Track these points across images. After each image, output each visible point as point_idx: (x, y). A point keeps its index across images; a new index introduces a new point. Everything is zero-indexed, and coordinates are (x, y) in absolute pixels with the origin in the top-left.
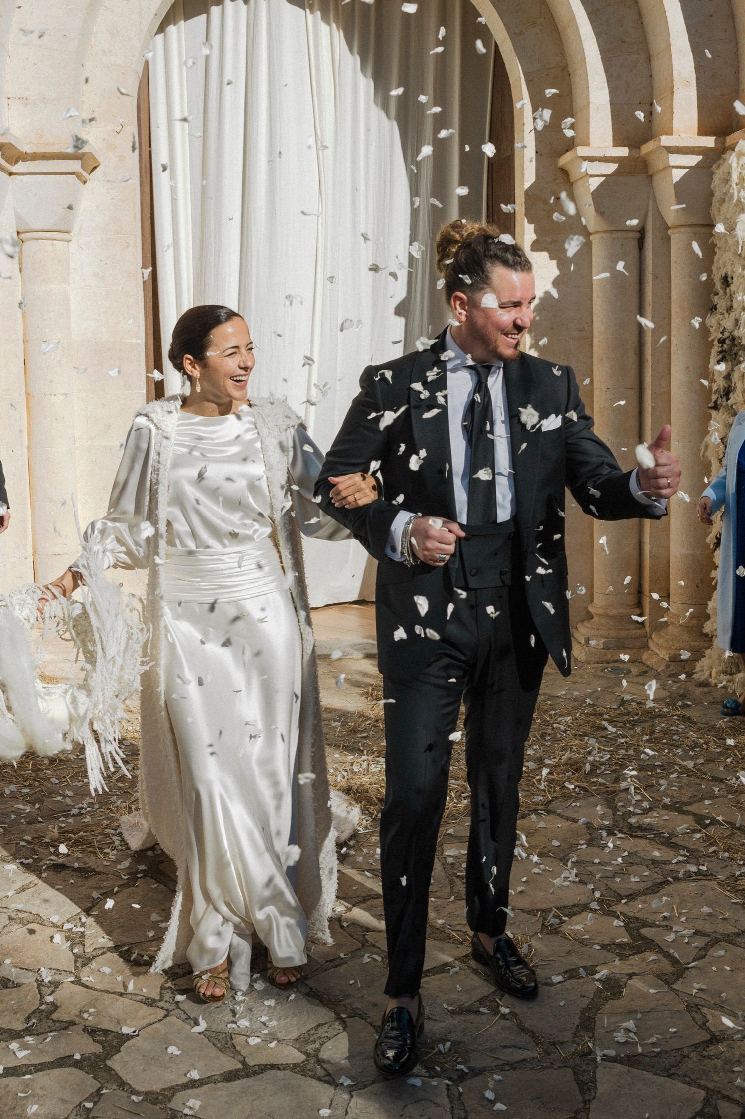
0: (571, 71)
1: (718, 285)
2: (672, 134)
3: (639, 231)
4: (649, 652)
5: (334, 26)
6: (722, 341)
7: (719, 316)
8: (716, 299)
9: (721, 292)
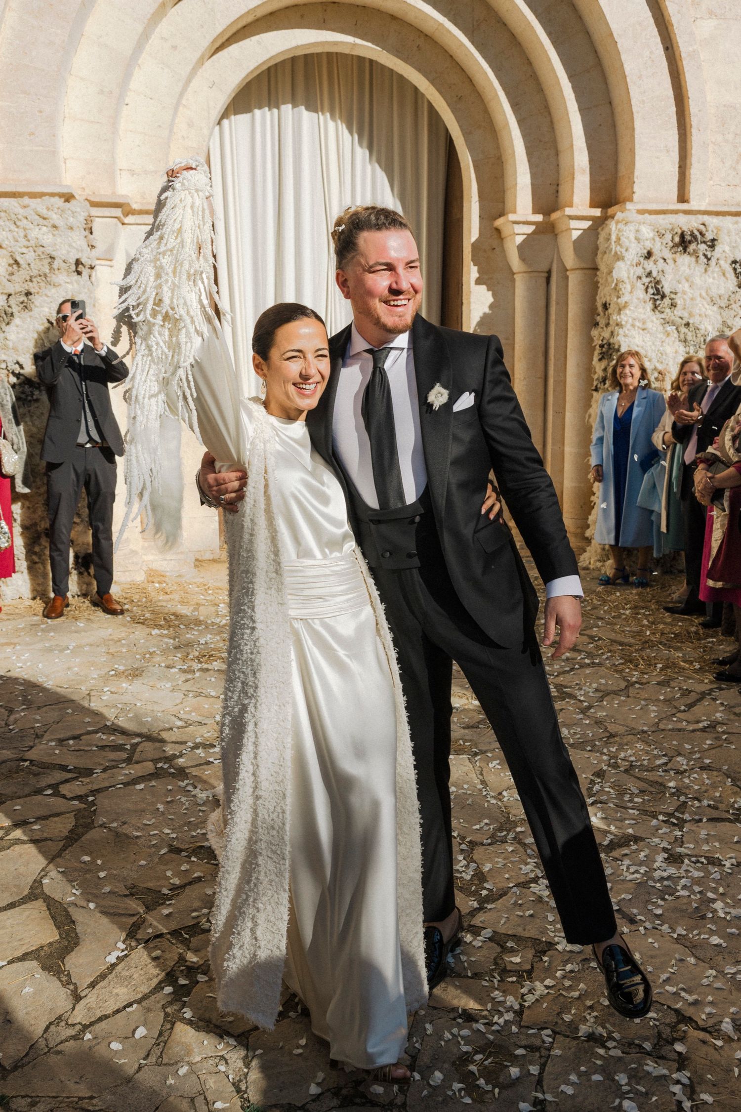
0: (504, 160)
1: (600, 309)
2: (572, 207)
3: (547, 272)
5: (339, 122)
6: (602, 346)
7: (600, 330)
8: (598, 318)
9: (602, 314)
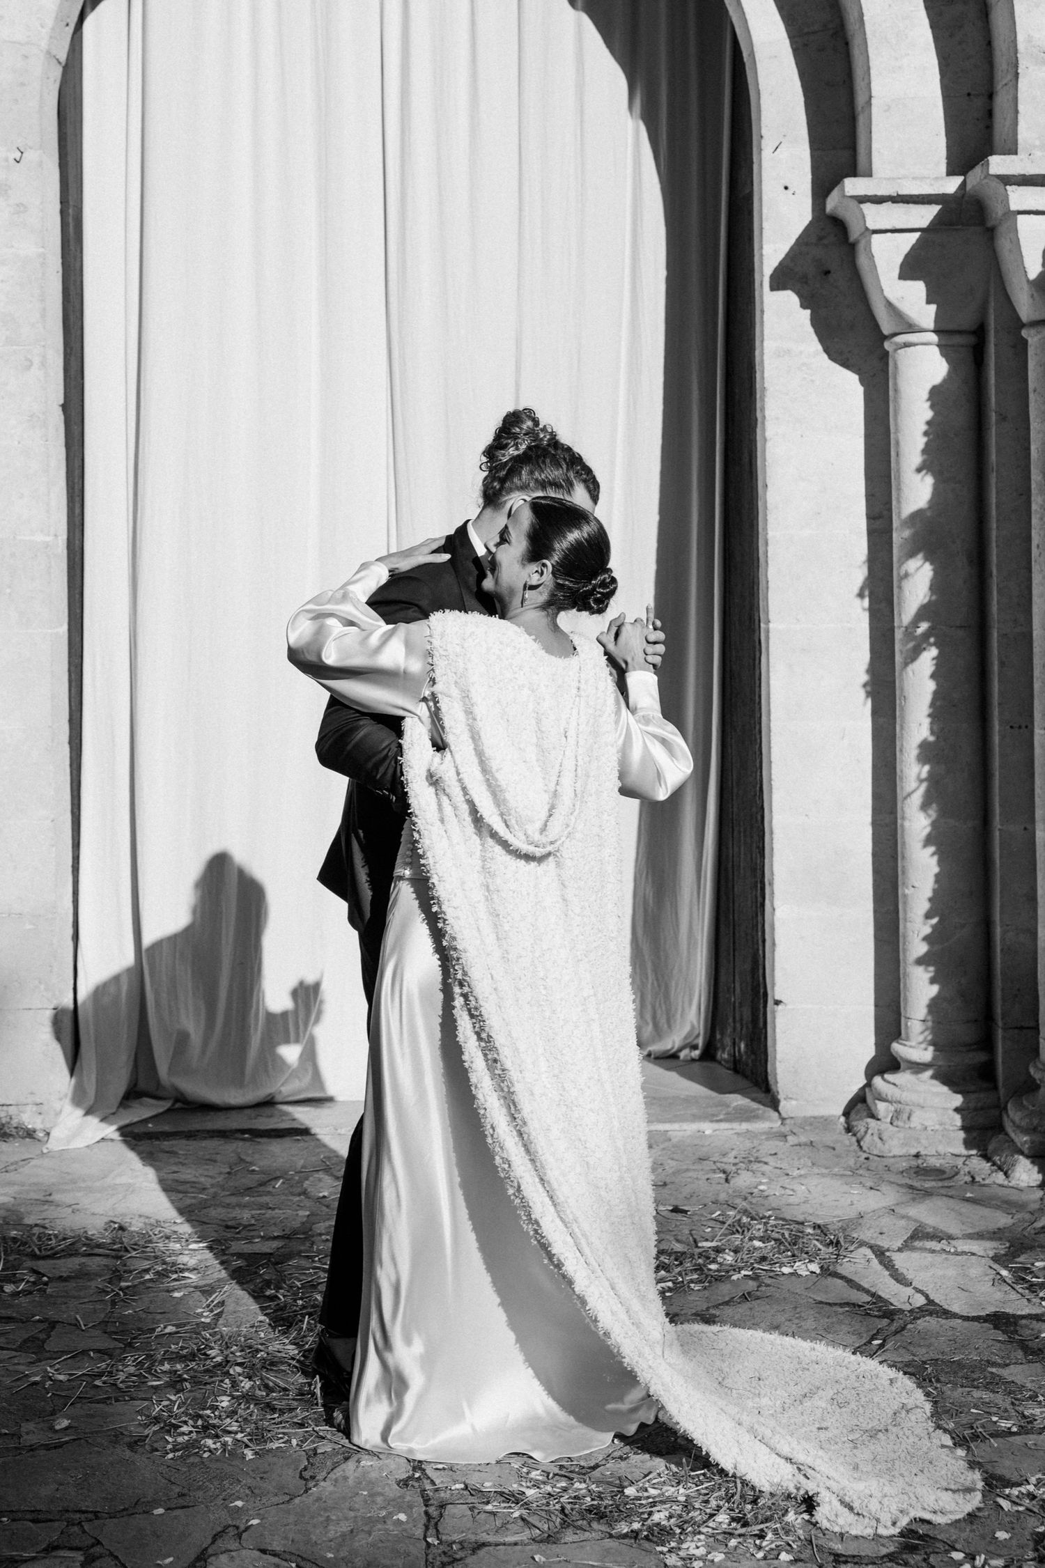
0: (848, 36)
2: (1016, 153)
3: (974, 333)
4: (1001, 1136)
